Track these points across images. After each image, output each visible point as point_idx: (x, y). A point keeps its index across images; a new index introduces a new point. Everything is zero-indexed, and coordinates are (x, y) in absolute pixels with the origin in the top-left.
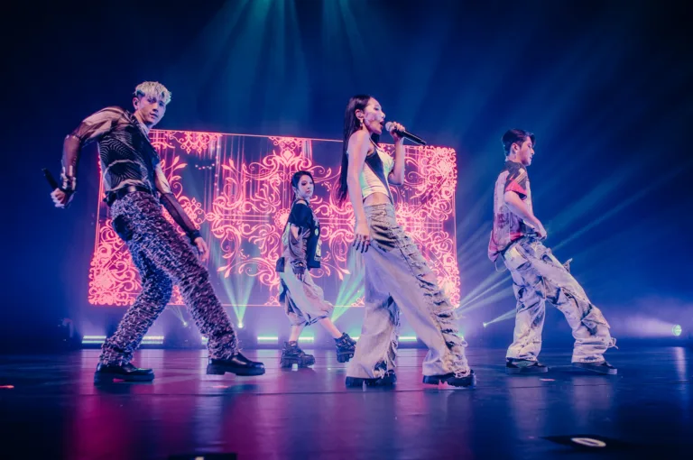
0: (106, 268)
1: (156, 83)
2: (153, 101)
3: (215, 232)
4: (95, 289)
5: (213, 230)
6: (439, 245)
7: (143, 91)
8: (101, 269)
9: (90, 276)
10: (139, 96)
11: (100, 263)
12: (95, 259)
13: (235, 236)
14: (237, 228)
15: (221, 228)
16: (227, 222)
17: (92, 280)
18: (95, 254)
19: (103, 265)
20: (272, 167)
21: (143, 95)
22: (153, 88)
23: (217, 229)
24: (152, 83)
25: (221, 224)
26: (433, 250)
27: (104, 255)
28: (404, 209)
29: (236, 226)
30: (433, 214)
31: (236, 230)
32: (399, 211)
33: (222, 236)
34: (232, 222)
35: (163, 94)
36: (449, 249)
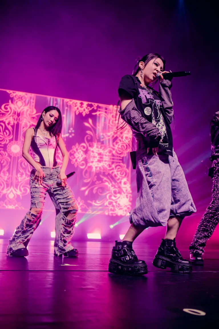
6: (119, 173)
20: (8, 112)
26: (115, 176)
28: (97, 147)
30: (116, 152)
32: (94, 148)
36: (125, 175)
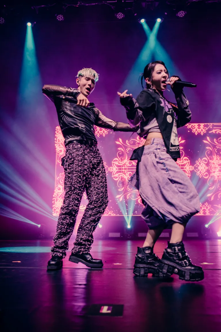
0: (60, 198)
1: (91, 69)
2: (88, 79)
3: (114, 177)
4: (56, 209)
5: (113, 176)
7: (82, 74)
8: (58, 198)
9: (53, 202)
10: (80, 77)
11: (58, 195)
12: (55, 194)
13: (125, 179)
14: (125, 175)
15: (117, 175)
16: (120, 172)
17: (54, 204)
18: (55, 191)
19: (59, 196)
21: (82, 76)
22: (89, 71)
23: (115, 176)
24: (87, 69)
25: (117, 172)
27: (59, 191)
28: (217, 159)
29: (125, 174)
31: (124, 175)
32: (214, 160)
33: (118, 178)
34: (122, 171)
35: (94, 76)
